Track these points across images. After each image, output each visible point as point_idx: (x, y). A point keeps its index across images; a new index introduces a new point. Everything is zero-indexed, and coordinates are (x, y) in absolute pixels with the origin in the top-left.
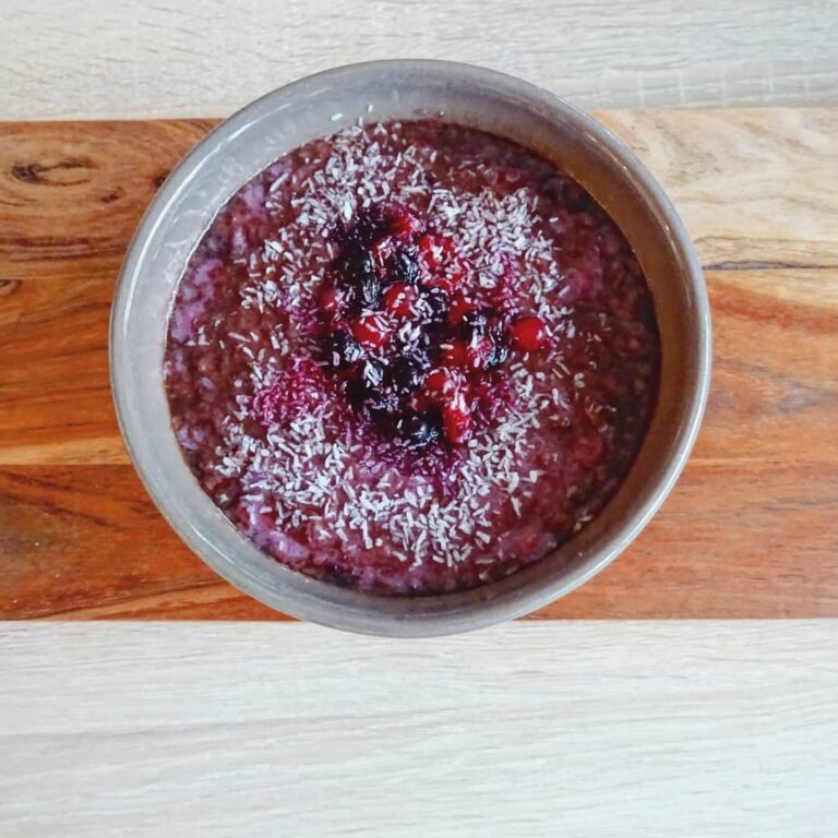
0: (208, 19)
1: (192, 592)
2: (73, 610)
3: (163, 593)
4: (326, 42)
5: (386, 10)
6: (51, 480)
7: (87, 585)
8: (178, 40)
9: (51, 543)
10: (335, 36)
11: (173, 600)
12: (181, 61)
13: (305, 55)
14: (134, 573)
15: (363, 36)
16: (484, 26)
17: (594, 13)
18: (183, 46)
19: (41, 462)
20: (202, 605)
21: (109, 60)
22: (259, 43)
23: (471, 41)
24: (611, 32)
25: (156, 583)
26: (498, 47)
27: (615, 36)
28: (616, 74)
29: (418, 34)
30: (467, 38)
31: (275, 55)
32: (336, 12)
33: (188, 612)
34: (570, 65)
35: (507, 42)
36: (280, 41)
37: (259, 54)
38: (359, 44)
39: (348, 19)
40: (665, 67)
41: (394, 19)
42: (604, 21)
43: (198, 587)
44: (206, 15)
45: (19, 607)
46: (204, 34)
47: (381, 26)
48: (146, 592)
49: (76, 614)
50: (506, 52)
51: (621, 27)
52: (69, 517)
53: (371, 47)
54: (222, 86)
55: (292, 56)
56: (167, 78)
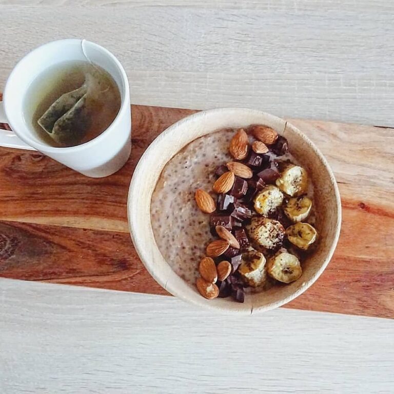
0: (170, 40)
1: (94, 277)
2: (50, 279)
3: (84, 276)
4: (212, 52)
5: (235, 43)
6: (48, 230)
7: (56, 270)
8: (158, 46)
9: (45, 254)
10: (216, 50)
11: (88, 279)
12: (159, 54)
13: (204, 56)
14: (75, 268)
15: (227, 51)
16: (270, 52)
17: (312, 51)
18: (160, 49)
19: (45, 224)
20: (98, 282)
21: (132, 51)
22: (188, 50)
23: (265, 57)
24: (317, 58)
25: (81, 272)
26: (275, 60)
27: (319, 60)
28: (317, 73)
29: (246, 53)
30: (264, 56)
31: (193, 55)
32: (217, 42)
33: (92, 284)
34: (301, 69)
35: (279, 58)
36: (195, 50)
37: (187, 54)
38: (225, 54)
39: (221, 45)
40: (335, 73)
41: (238, 46)
42: (314, 54)
43: (97, 275)
44: (169, 38)
45: (31, 276)
46: (168, 45)
47: (233, 48)
48: (78, 275)
49: (52, 281)
50: (278, 62)
51: (320, 57)
52: (53, 245)
53: (229, 56)
54: (173, 65)
55: (200, 56)
56: (154, 60)
